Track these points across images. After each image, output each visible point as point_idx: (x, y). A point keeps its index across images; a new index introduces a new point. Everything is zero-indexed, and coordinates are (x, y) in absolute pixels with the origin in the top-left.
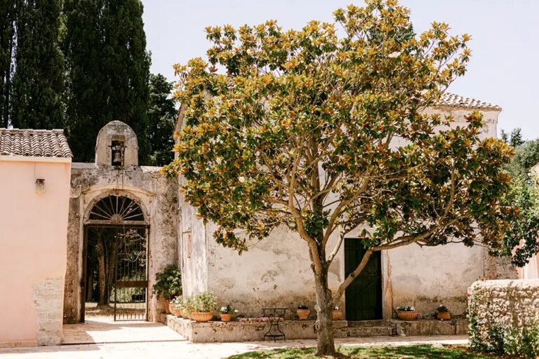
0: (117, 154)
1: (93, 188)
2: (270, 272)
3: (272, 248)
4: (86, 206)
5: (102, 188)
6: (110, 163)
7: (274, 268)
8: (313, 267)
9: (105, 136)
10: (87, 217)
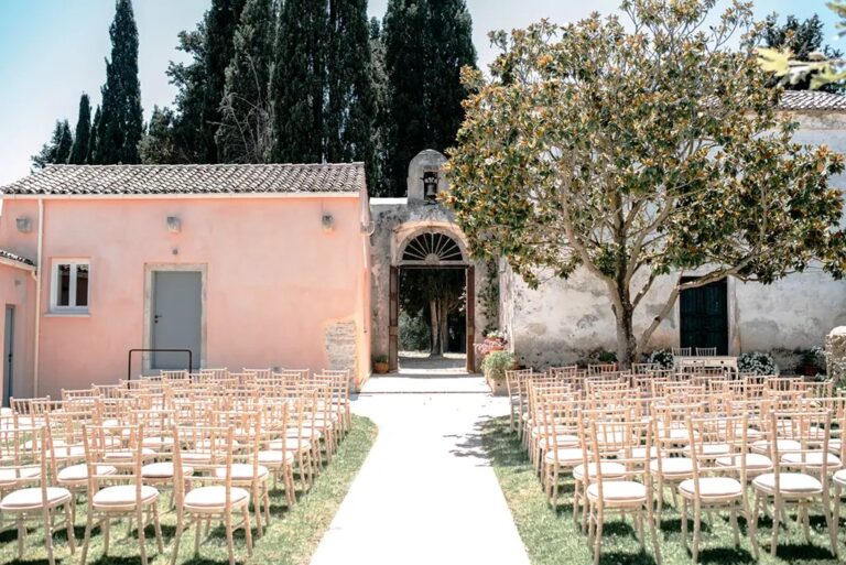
0: (430, 187)
1: (405, 225)
2: (587, 317)
3: (591, 288)
4: (399, 245)
5: (414, 226)
6: (422, 198)
7: (592, 311)
8: (614, 308)
9: (417, 167)
10: (400, 258)
